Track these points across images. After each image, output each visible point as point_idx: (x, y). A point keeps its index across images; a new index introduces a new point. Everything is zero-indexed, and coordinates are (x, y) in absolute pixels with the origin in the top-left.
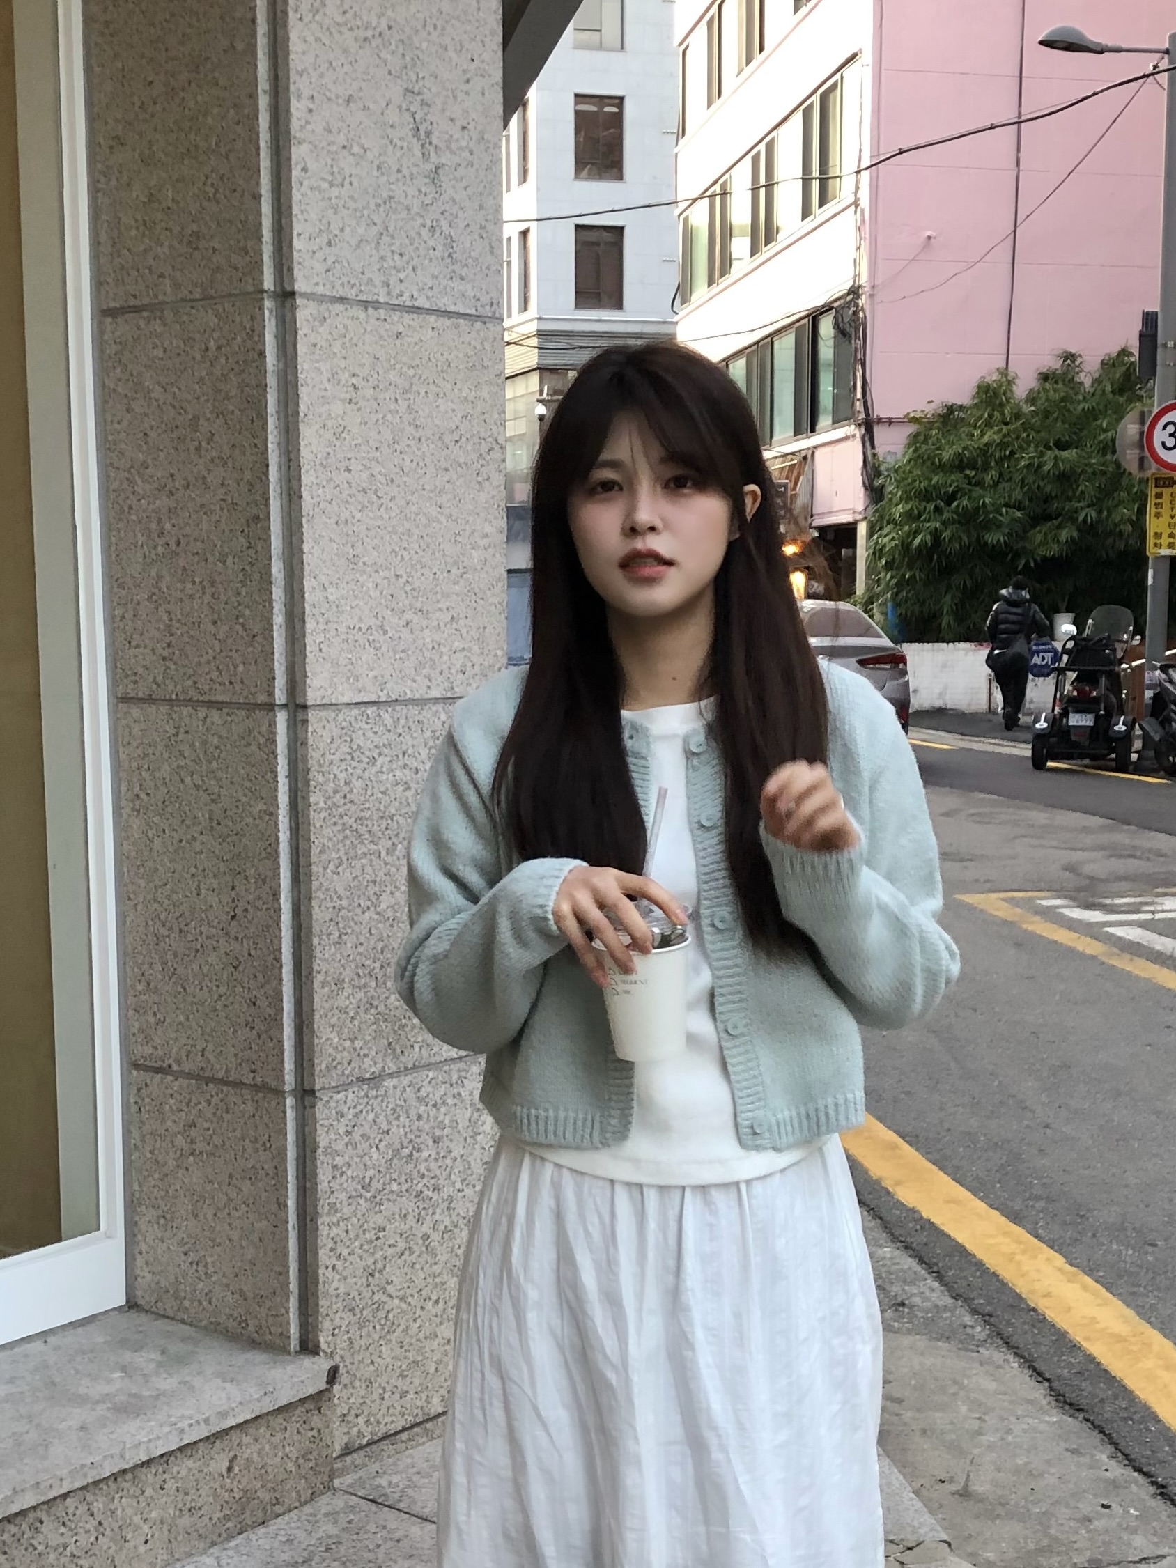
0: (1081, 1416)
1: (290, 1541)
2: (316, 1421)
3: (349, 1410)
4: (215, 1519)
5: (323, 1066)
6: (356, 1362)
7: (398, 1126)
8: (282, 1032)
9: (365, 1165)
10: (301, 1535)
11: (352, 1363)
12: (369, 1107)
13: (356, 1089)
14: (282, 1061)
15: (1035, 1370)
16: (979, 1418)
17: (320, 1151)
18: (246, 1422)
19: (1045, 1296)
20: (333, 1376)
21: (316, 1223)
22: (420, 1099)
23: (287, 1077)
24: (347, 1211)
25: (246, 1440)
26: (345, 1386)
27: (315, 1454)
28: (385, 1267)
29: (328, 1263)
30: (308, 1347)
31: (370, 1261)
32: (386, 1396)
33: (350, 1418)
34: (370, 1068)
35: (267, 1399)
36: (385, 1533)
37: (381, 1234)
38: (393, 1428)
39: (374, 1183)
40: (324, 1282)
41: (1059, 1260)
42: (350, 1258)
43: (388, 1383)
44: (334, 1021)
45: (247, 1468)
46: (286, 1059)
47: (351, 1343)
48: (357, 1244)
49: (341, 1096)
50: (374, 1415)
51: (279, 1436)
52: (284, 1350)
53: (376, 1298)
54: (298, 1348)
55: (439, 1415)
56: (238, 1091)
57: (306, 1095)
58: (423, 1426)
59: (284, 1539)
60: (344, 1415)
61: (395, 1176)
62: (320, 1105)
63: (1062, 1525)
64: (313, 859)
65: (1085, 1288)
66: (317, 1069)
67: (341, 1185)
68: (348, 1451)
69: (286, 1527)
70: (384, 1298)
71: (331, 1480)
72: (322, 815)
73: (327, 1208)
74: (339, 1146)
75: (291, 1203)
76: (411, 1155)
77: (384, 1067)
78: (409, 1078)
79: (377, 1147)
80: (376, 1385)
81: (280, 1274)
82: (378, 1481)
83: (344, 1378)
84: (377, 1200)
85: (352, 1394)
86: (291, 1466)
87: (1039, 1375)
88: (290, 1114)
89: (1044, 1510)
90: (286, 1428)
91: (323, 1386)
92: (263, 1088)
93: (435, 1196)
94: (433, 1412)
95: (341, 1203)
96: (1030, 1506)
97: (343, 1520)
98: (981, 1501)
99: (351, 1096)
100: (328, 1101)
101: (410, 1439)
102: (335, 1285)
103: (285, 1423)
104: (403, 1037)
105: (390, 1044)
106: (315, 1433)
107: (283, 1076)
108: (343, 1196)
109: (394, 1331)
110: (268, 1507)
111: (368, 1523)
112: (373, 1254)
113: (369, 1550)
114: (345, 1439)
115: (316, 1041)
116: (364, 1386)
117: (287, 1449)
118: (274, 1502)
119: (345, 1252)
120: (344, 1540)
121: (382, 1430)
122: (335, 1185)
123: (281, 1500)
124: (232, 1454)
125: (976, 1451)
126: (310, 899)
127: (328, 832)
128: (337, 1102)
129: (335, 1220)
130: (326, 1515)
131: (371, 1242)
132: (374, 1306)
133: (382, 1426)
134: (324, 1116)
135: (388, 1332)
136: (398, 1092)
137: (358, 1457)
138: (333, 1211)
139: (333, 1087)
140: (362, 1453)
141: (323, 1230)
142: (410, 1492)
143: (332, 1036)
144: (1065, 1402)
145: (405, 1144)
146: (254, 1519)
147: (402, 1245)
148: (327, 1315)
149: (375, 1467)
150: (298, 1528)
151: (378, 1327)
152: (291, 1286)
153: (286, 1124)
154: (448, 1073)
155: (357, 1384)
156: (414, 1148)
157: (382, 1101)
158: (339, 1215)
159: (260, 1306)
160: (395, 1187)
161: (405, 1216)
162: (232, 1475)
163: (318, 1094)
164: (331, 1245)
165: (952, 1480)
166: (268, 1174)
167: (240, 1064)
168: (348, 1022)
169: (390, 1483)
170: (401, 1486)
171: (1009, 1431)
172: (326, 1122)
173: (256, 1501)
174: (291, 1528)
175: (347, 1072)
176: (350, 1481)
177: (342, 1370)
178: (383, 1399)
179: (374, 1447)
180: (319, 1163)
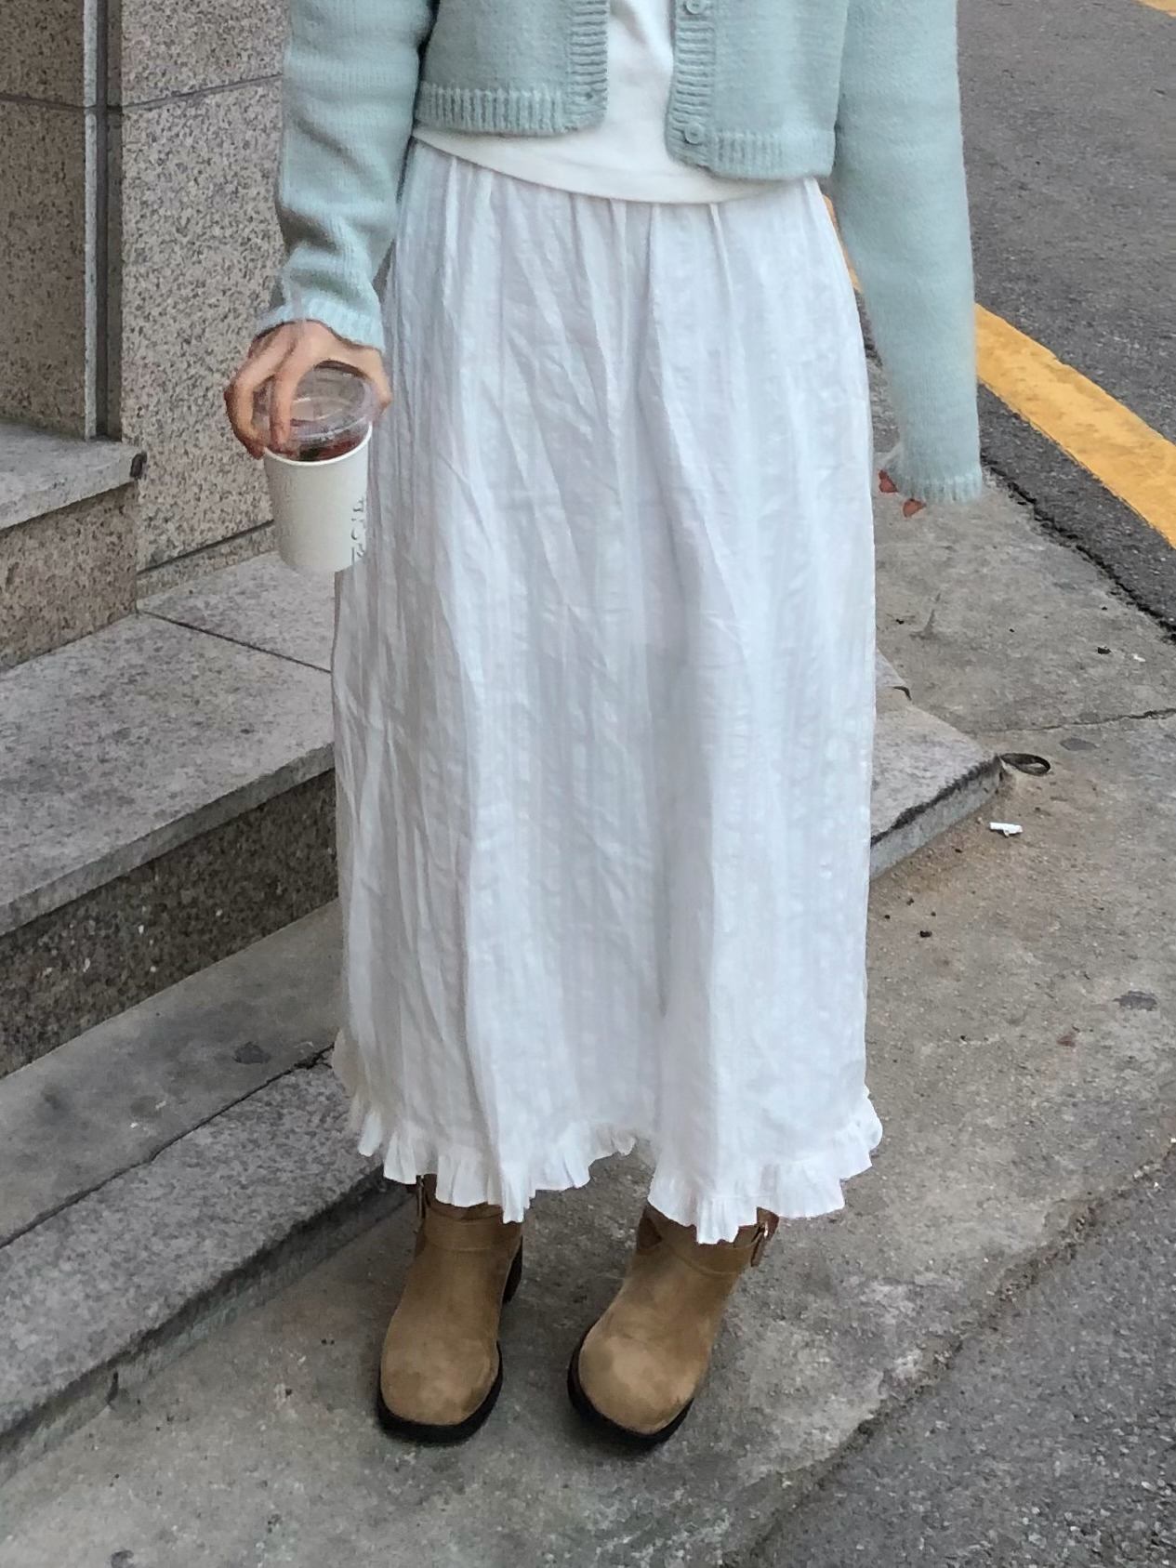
0: (1074, 545)
1: (84, 672)
2: (117, 523)
3: (157, 513)
5: (132, 76)
6: (166, 453)
7: (221, 154)
8: (81, 33)
9: (181, 202)
10: (98, 663)
11: (161, 453)
12: (187, 130)
13: (171, 107)
14: (81, 70)
15: (1016, 488)
16: (948, 548)
17: (126, 183)
18: (32, 520)
19: (1029, 399)
20: (138, 466)
21: (121, 274)
22: (248, 123)
23: (86, 89)
24: (158, 259)
25: (31, 543)
26: (153, 480)
27: (114, 566)
28: (204, 330)
29: (134, 324)
30: (108, 431)
31: (187, 324)
32: (203, 496)
33: (158, 522)
34: (188, 80)
35: (58, 493)
36: (202, 662)
37: (200, 291)
38: (209, 538)
39: (191, 227)
40: (129, 349)
41: (1048, 356)
42: (162, 320)
43: (205, 480)
44: (146, 19)
45: (31, 579)
46: (86, 67)
47: (161, 427)
48: (170, 301)
49: (154, 114)
50: (187, 520)
51: (71, 541)
52: (76, 435)
53: (192, 372)
54: (94, 432)
55: (268, 523)
56: (24, 108)
57: (110, 112)
58: (248, 536)
59: (75, 669)
60: (151, 519)
61: (217, 217)
62: (127, 124)
63: (1048, 673)
65: (1080, 389)
66: (125, 79)
67: (152, 226)
68: (155, 564)
69: (79, 655)
70: (203, 372)
71: (134, 600)
73: (133, 255)
74: (150, 177)
75: (89, 248)
76: (236, 192)
77: (204, 80)
78: (236, 94)
79: (196, 180)
80: (190, 482)
81: (73, 337)
82: (192, 602)
83: (151, 471)
84: (195, 247)
85: (160, 492)
86: (84, 580)
87: (1022, 496)
88: (90, 137)
89: (1025, 654)
90: (79, 532)
91: (126, 479)
92: (58, 103)
93: (265, 246)
94: (261, 519)
95: (151, 249)
96: (1009, 651)
97: (149, 645)
98: (948, 644)
99: (165, 114)
100: (137, 121)
101: (231, 553)
102: (142, 352)
103: (77, 525)
104: (229, 42)
105: (213, 51)
106: (114, 539)
107: (82, 88)
108: (153, 240)
109: (214, 414)
110: (56, 630)
111: (180, 651)
112: (189, 315)
113: (184, 683)
114: (152, 548)
115: (124, 44)
116: (175, 482)
117: (81, 558)
118: (63, 624)
119: (155, 312)
120: (151, 671)
121: (197, 539)
122: (145, 226)
123: (71, 623)
124: (12, 561)
125: (944, 586)
128: (148, 121)
129: (143, 270)
130: (128, 641)
131: (187, 300)
132: (190, 382)
133: (197, 534)
134: (132, 139)
136: (222, 113)
137: (167, 573)
138: (140, 260)
139: (145, 103)
140: (171, 568)
141: (129, 282)
142: (233, 614)
143: (143, 38)
144: (1054, 528)
145: (229, 178)
146: (38, 645)
147: (225, 305)
148: (132, 390)
149: (190, 585)
150: (93, 656)
151: (194, 408)
152: (87, 353)
153: (84, 149)
155: (167, 478)
156: (239, 184)
157: (203, 122)
158: (148, 264)
159: (47, 379)
160: (217, 231)
161: (229, 268)
162: (11, 588)
163: (125, 112)
164: (138, 302)
165: (912, 620)
166: (60, 212)
167: (28, 74)
168: (163, 22)
169: (207, 604)
170: (221, 607)
171: (984, 563)
172: (134, 147)
173: (40, 622)
174: (84, 657)
175: (160, 85)
176: (158, 602)
177: (150, 462)
178: (199, 499)
179: (187, 561)
180: (125, 200)
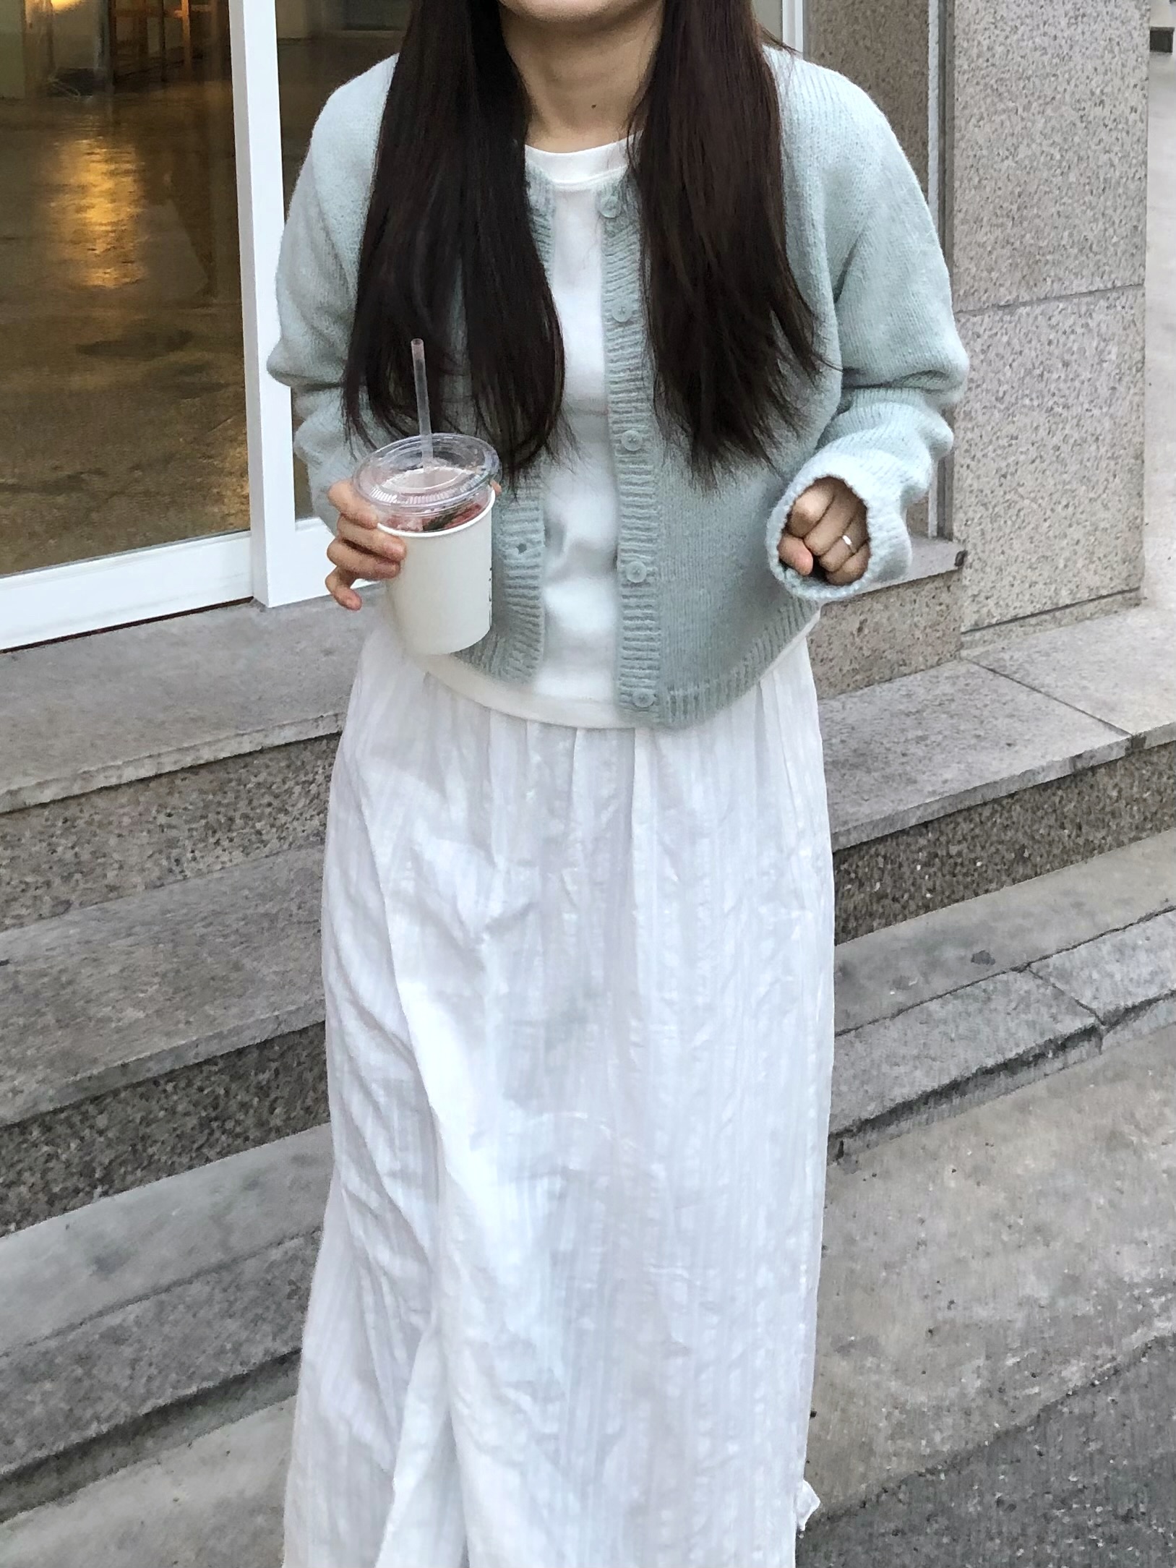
2: (945, 597)
3: (979, 593)
4: (845, 672)
5: (962, 292)
7: (1030, 349)
11: (982, 552)
12: (1004, 331)
13: (992, 313)
20: (961, 559)
22: (1051, 327)
24: (980, 418)
25: (879, 606)
26: (976, 570)
27: (942, 626)
28: (1016, 471)
29: (961, 461)
30: (944, 534)
31: (1003, 464)
32: (1016, 583)
33: (981, 598)
34: (1005, 296)
37: (1014, 442)
38: (1020, 612)
39: (1007, 398)
40: (959, 479)
42: (985, 460)
43: (1018, 572)
44: (972, 254)
45: (876, 630)
47: (983, 534)
48: (991, 448)
49: (977, 318)
50: (1004, 599)
51: (908, 607)
52: (922, 534)
53: (1008, 497)
54: (935, 534)
55: (1068, 606)
58: (1051, 614)
59: (904, 693)
60: (974, 596)
61: (1027, 392)
64: (957, 113)
68: (976, 628)
69: (910, 684)
70: (1016, 498)
71: (958, 651)
72: (966, 77)
76: (1042, 375)
77: (1017, 297)
78: (1043, 307)
79: (1010, 365)
80: (1005, 573)
82: (1000, 655)
83: (972, 563)
84: (1010, 412)
85: (982, 579)
86: (918, 634)
90: (915, 601)
91: (951, 567)
93: (1065, 413)
94: (1062, 602)
95: (976, 411)
97: (961, 682)
99: (986, 319)
100: (965, 323)
101: (1037, 624)
102: (969, 482)
103: (914, 596)
104: (1037, 271)
105: (1024, 277)
108: (978, 406)
109: (1024, 527)
110: (896, 666)
112: (1006, 458)
114: (976, 617)
116: (994, 572)
117: (916, 619)
118: (901, 662)
119: (979, 455)
121: (1011, 614)
123: (907, 662)
124: (862, 618)
126: (953, 148)
127: (970, 90)
128: (973, 322)
129: (968, 425)
130: (946, 678)
131: (1004, 447)
132: (1005, 504)
133: (1011, 609)
135: (1019, 528)
136: (1031, 320)
137: (988, 634)
138: (966, 417)
139: (970, 309)
140: (991, 630)
142: (1027, 666)
143: (970, 265)
145: (1036, 365)
146: (880, 676)
147: (1033, 453)
148: (961, 508)
149: (1004, 644)
150: (920, 686)
151: (1009, 523)
154: (1079, 305)
155: (987, 569)
157: (1016, 326)
158: (972, 421)
160: (1027, 401)
161: (1037, 428)
162: (862, 635)
164: (966, 446)
168: (985, 255)
169: (1010, 658)
170: (1020, 661)
173: (883, 660)
174: (914, 686)
175: (983, 297)
176: (975, 654)
177: (971, 557)
178: (1012, 586)
179: (1003, 627)
